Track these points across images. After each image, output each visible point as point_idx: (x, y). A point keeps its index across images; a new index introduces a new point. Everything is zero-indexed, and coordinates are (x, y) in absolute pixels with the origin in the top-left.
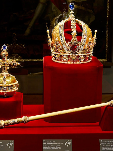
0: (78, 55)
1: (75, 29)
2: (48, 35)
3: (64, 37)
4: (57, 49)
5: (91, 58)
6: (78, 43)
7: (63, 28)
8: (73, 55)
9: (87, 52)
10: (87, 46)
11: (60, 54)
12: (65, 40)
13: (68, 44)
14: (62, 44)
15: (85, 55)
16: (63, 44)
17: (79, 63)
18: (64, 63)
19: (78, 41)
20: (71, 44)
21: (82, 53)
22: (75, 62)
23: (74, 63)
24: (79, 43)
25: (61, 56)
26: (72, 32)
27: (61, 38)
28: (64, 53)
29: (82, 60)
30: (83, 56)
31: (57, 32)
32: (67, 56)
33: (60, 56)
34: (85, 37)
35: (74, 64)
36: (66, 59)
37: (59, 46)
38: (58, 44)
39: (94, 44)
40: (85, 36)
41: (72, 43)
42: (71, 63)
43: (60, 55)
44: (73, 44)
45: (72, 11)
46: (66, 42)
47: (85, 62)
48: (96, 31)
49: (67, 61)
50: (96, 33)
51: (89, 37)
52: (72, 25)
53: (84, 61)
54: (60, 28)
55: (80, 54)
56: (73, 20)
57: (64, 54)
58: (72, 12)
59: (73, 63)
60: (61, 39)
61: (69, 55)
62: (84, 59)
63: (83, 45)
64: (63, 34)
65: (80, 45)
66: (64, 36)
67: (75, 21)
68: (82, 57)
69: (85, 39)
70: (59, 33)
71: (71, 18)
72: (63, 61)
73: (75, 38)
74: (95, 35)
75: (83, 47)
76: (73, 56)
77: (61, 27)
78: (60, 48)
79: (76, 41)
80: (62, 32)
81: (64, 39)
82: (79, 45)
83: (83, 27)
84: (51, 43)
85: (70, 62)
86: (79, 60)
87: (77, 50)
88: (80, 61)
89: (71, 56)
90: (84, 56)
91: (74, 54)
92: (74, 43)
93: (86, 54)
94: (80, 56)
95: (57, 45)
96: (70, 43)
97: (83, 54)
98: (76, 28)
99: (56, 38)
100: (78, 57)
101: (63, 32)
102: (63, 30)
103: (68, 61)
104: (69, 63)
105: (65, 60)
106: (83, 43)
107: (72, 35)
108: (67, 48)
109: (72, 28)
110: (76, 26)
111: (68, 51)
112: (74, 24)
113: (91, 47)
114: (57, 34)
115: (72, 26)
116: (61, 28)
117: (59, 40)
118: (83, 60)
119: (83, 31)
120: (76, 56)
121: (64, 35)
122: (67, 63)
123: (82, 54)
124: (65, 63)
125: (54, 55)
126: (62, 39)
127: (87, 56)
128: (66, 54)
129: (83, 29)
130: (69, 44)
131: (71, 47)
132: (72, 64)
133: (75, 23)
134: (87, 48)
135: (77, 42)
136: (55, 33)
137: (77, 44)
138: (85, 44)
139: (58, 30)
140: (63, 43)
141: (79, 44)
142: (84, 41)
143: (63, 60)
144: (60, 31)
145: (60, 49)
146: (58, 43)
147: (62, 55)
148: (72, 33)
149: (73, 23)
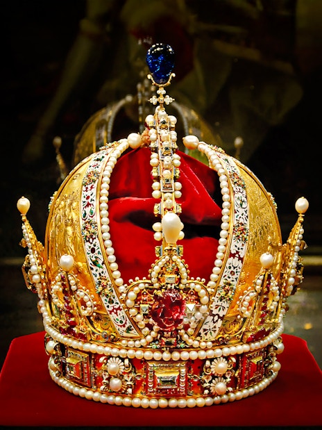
0: (194, 355)
1: (175, 204)
2: (27, 228)
3: (111, 250)
4: (72, 316)
5: (276, 365)
6: (196, 285)
7: (105, 192)
8: (166, 356)
9: (249, 335)
10: (246, 303)
11: (87, 347)
12: (114, 266)
13: (132, 295)
14: (100, 289)
15: (236, 356)
16: (104, 287)
17: (200, 401)
18: (111, 399)
19: (193, 274)
20: (151, 291)
21: (220, 343)
22: (177, 395)
23: (173, 402)
24: (198, 287)
25: (94, 357)
26: (159, 219)
27: (93, 251)
28: (112, 341)
29: (221, 386)
30: (227, 358)
31: (73, 215)
32: (127, 362)
33: (90, 358)
34: (234, 245)
35: (168, 407)
36: (121, 377)
37: (83, 303)
38: (74, 288)
39: (291, 280)
40: (234, 243)
41: (156, 285)
42: (153, 403)
43: (90, 353)
44: (160, 294)
45: (162, 91)
46: (120, 281)
47: (238, 394)
48: (302, 204)
49: (130, 390)
50: (301, 219)
51: (258, 249)
52: (158, 179)
53: (230, 389)
54: (89, 193)
55: (206, 349)
56: (166, 144)
57: (108, 350)
58: (161, 98)
59: (163, 402)
60: (90, 257)
61: (139, 354)
62: (233, 378)
63: (223, 293)
64: (106, 227)
65: (205, 299)
66: (109, 243)
67: (175, 151)
68: (222, 365)
69: (235, 261)
70: (82, 223)
71: (152, 131)
72: (102, 387)
73: (174, 258)
74: (298, 230)
75: (226, 305)
76: (162, 361)
77: (95, 185)
78: (85, 313)
79: (177, 272)
80: (97, 219)
81: (112, 258)
82: (198, 300)
83: (223, 184)
84: (36, 278)
85: (150, 397)
86: (200, 383)
87: (186, 327)
88: (206, 392)
89: (153, 360)
90: (234, 360)
91: (171, 352)
92: (170, 290)
93: (246, 348)
94: (208, 363)
95: (68, 292)
96: (142, 286)
97: (226, 351)
98: (179, 194)
99: (64, 250)
100: (197, 366)
101: (106, 220)
102: (105, 205)
103: (134, 392)
104: (141, 401)
105: (116, 382)
106: (222, 284)
107: (157, 236)
108: (127, 313)
109: (156, 194)
110: (179, 185)
111: (134, 333)
112: (167, 174)
113: (271, 306)
114: (70, 229)
115: (155, 185)
116: (94, 191)
117: (80, 264)
118: (228, 385)
119: (225, 211)
120: (180, 360)
121: (107, 235)
122: (127, 401)
123: (218, 351)
124: (118, 400)
125: (55, 349)
126: (100, 262)
127: (250, 358)
128: (123, 351)
129: (225, 197)
130: (139, 295)
131: (153, 314)
132: (159, 407)
133: (178, 162)
134: (247, 314)
135: (184, 281)
136: (63, 222)
137: (187, 290)
138: (240, 288)
139: (74, 204)
140: (104, 283)
141: (196, 294)
142: (232, 273)
143: (108, 385)
144: (88, 210)
145: (88, 317)
146: (72, 282)
147: (97, 356)
148: (156, 226)
149: (165, 166)
